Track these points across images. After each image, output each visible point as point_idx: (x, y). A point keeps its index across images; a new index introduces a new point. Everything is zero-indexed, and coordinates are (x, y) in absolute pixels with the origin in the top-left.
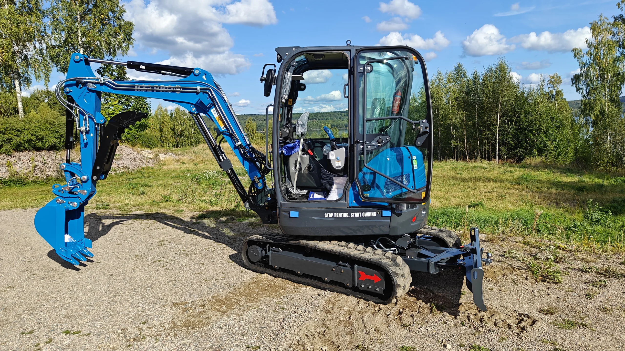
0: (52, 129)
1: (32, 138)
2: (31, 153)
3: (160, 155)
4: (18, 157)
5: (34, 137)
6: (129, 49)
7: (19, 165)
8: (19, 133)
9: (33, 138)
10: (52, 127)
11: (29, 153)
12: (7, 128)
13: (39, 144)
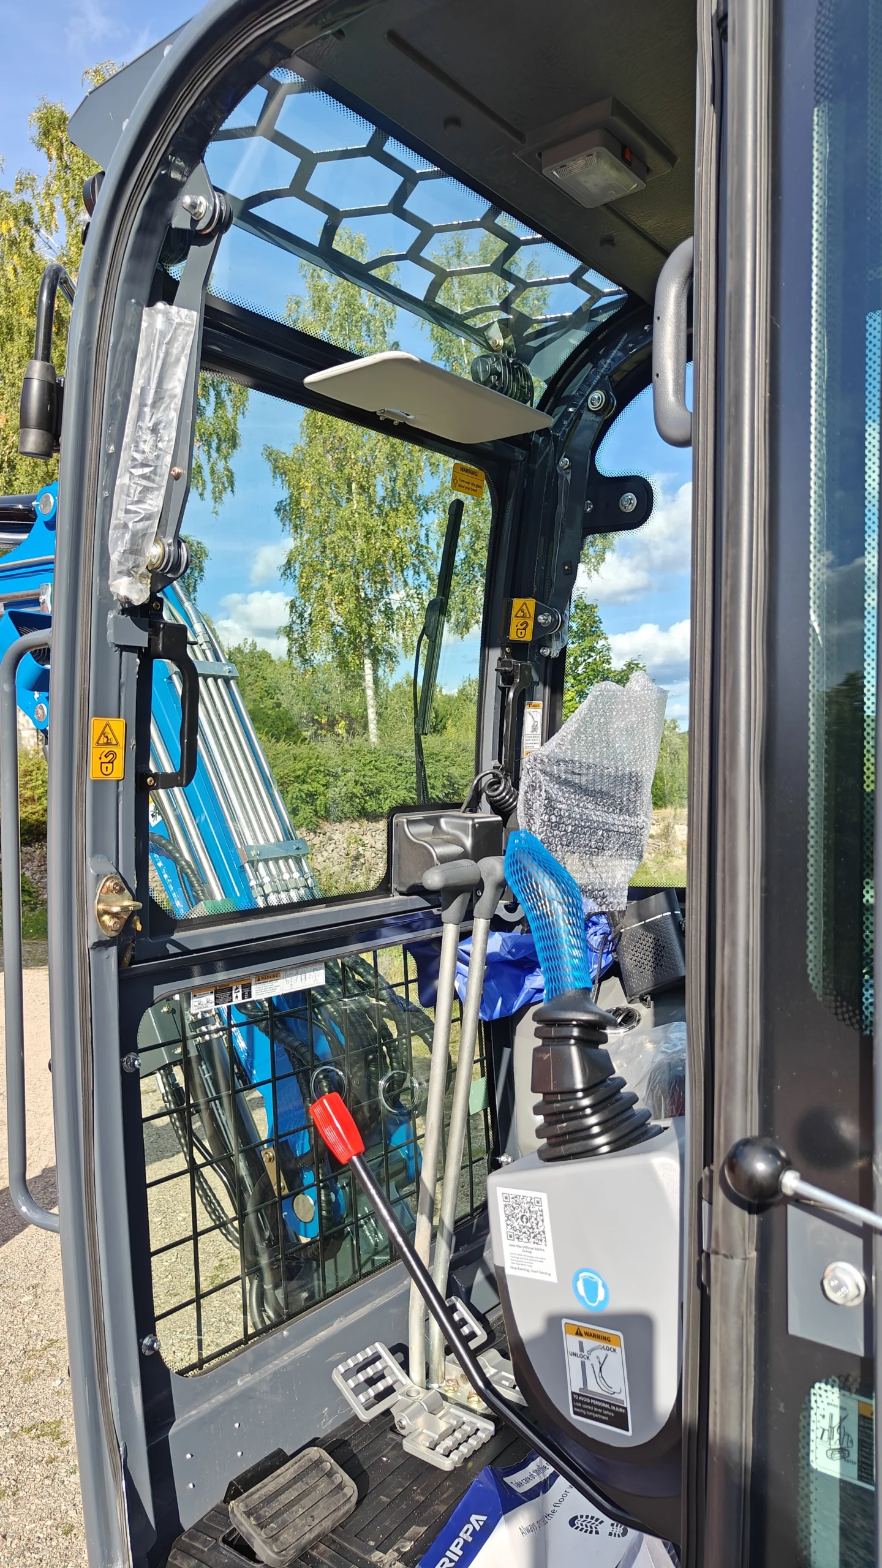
0: (400, 768)
1: (355, 790)
2: (356, 825)
3: (676, 827)
4: (328, 834)
5: (359, 787)
6: (603, 560)
7: (325, 854)
8: (332, 779)
9: (359, 790)
10: (400, 765)
11: (352, 825)
12: (310, 768)
13: (371, 805)
